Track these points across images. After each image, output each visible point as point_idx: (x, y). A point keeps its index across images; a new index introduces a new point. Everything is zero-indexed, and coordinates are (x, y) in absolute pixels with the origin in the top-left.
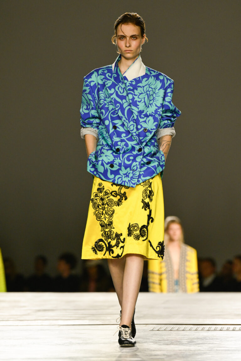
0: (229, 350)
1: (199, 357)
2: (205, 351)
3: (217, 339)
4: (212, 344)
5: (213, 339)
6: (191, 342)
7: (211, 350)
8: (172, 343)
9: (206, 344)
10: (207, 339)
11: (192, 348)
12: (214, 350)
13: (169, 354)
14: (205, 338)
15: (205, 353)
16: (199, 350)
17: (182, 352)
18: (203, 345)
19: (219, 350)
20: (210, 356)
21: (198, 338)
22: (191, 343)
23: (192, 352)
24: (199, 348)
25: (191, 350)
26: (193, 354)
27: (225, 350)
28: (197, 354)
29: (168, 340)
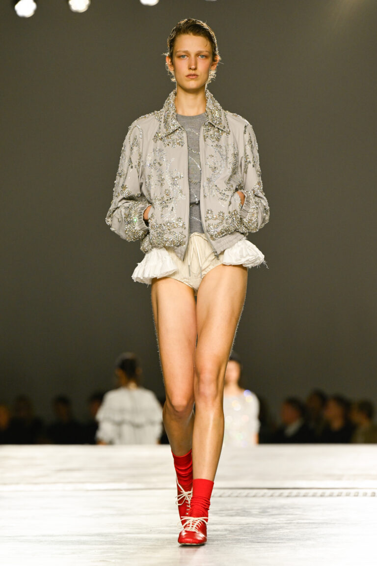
0: (314, 523)
1: (273, 532)
2: (282, 525)
3: (299, 508)
4: (292, 514)
5: (292, 508)
6: (264, 511)
7: (291, 523)
8: (238, 514)
9: (284, 514)
10: (285, 508)
11: (265, 520)
12: (294, 523)
13: (232, 529)
14: (282, 507)
15: (281, 528)
16: (275, 523)
17: (249, 526)
18: (279, 516)
19: (301, 523)
20: (288, 531)
21: (273, 507)
22: (263, 514)
23: (263, 526)
24: (274, 520)
25: (263, 524)
26: (265, 529)
27: (309, 523)
28: (271, 529)
29: (232, 510)
